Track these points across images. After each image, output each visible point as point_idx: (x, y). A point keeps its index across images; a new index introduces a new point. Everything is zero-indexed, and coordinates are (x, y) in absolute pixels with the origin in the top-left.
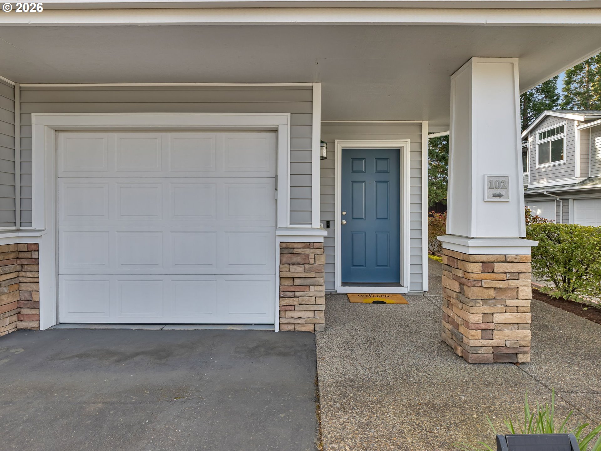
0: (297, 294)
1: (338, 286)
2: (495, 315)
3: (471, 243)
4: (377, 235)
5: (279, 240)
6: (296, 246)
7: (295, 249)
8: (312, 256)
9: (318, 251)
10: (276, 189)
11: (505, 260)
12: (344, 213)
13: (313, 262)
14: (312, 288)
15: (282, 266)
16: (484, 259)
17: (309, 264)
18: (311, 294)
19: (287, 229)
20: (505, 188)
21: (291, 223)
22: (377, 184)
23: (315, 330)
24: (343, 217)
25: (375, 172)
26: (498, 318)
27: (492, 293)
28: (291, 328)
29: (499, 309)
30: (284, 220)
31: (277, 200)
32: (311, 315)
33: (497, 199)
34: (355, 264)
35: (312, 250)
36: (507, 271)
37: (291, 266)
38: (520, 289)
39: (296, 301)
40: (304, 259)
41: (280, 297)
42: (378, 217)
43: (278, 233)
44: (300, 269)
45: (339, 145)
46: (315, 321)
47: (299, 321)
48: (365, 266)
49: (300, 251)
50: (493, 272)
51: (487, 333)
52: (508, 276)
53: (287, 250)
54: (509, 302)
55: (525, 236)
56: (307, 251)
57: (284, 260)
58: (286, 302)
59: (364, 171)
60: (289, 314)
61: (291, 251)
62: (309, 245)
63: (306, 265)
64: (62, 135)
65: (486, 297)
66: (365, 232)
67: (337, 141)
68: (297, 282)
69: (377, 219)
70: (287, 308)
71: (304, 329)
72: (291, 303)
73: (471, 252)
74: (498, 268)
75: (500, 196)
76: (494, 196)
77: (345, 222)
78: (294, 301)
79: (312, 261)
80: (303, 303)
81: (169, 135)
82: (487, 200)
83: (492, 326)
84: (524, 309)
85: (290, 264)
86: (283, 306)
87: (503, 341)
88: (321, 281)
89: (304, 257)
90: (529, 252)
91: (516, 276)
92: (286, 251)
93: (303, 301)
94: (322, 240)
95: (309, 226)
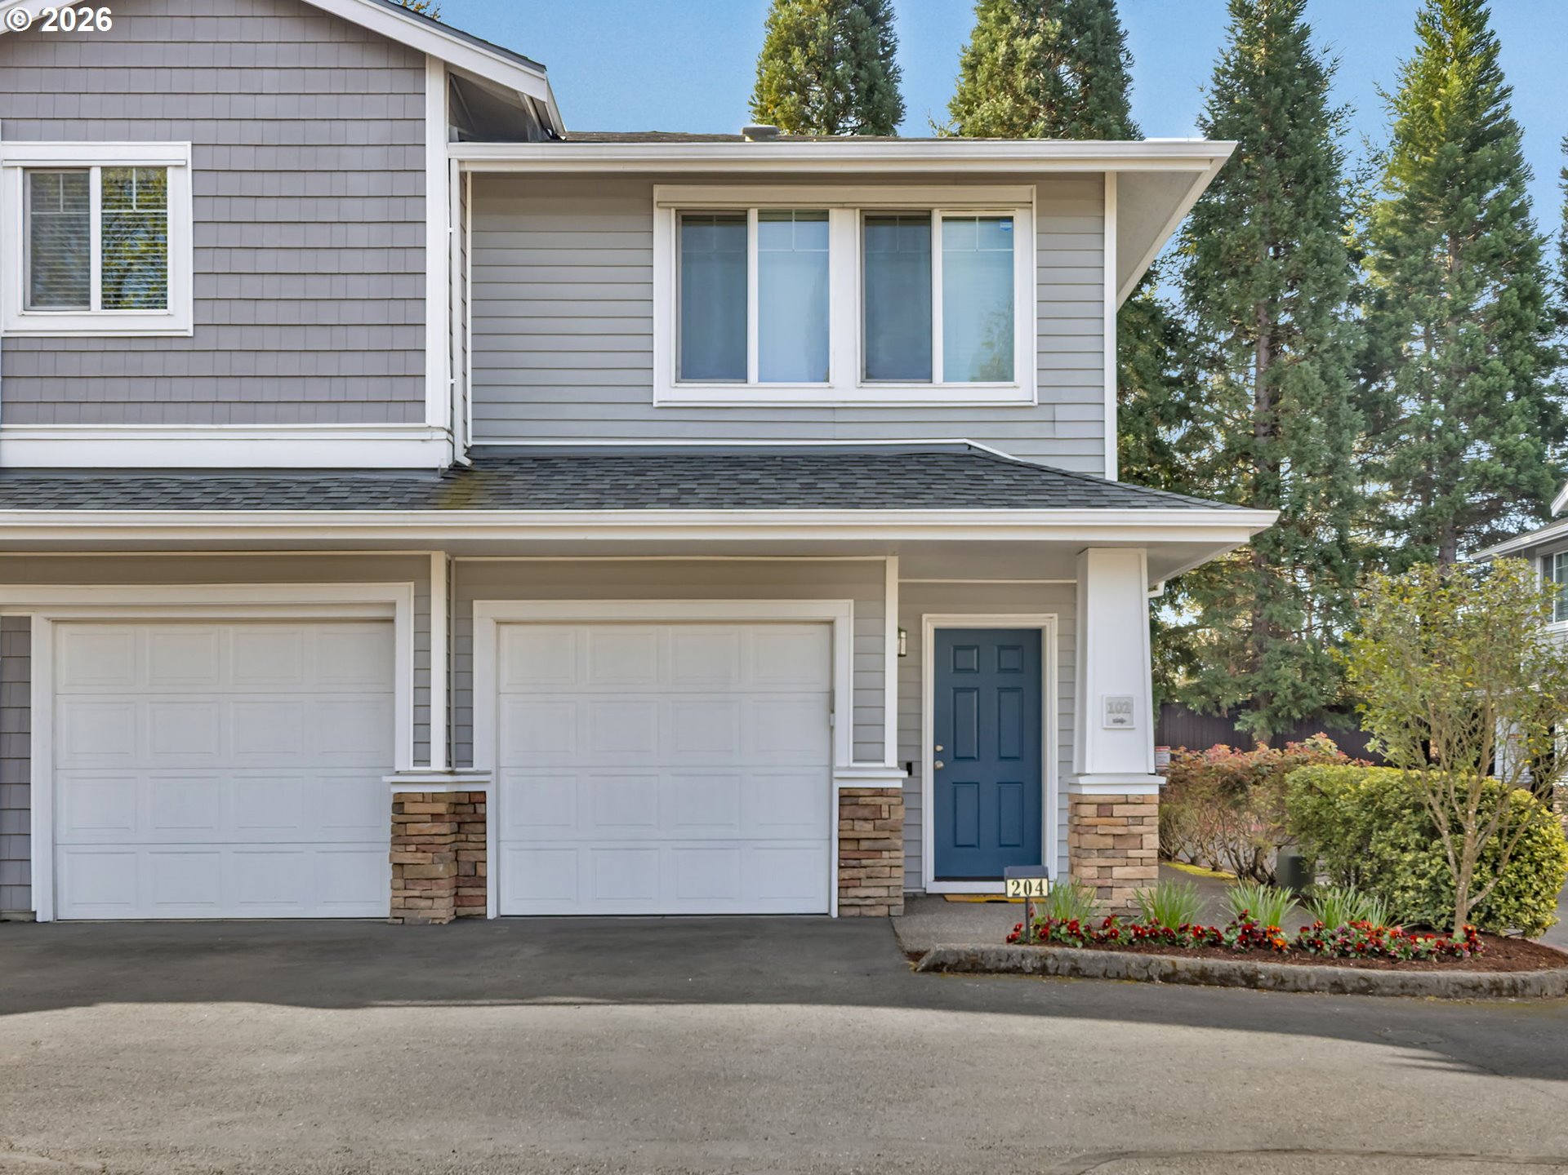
0: (864, 862)
1: (928, 880)
2: (1114, 869)
3: (1082, 780)
4: (1000, 788)
5: (837, 785)
6: (862, 793)
7: (861, 799)
8: (885, 808)
9: (894, 801)
10: (832, 711)
11: (1127, 802)
12: (939, 748)
13: (887, 816)
14: (885, 854)
15: (842, 822)
16: (1100, 800)
17: (881, 819)
18: (885, 862)
19: (849, 769)
20: (1129, 712)
21: (855, 761)
22: (999, 693)
23: (889, 915)
24: (937, 756)
25: (996, 670)
26: (1118, 872)
27: (1110, 841)
28: (854, 911)
29: (1118, 861)
30: (844, 756)
31: (832, 728)
32: (883, 892)
33: (1119, 726)
34: (960, 842)
35: (885, 799)
36: (1128, 814)
37: (856, 822)
38: (1144, 836)
39: (862, 873)
40: (874, 813)
41: (840, 867)
42: (1002, 755)
43: (836, 774)
44: (869, 826)
45: (929, 624)
46: (891, 901)
47: (868, 902)
48: (979, 847)
49: (868, 800)
50: (1112, 816)
51: (1104, 890)
52: (1130, 820)
53: (849, 799)
54: (1131, 853)
55: (1153, 772)
56: (878, 800)
57: (846, 814)
58: (848, 873)
59: (975, 668)
60: (852, 892)
61: (854, 800)
62: (880, 793)
63: (877, 821)
64: (505, 629)
65: (1102, 847)
66: (978, 783)
67: (925, 617)
68: (864, 845)
69: (1002, 758)
70: (850, 883)
71: (873, 913)
72: (856, 876)
73: (1085, 791)
74: (1118, 810)
75: (1122, 721)
76: (1116, 721)
77: (940, 765)
78: (859, 872)
79: (885, 815)
80: (873, 875)
81: (670, 629)
82: (1105, 726)
83: (1109, 882)
84: (1149, 861)
85: (853, 820)
86: (844, 880)
87: (1124, 901)
88: (899, 843)
89: (873, 808)
90: (1155, 791)
91: (1140, 820)
92: (847, 801)
93: (872, 872)
94: (899, 785)
95: (880, 765)
